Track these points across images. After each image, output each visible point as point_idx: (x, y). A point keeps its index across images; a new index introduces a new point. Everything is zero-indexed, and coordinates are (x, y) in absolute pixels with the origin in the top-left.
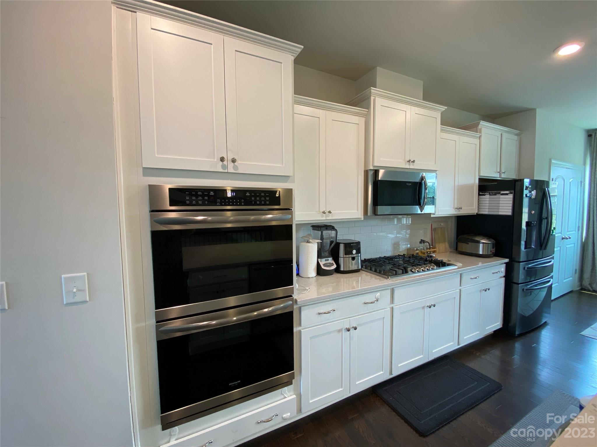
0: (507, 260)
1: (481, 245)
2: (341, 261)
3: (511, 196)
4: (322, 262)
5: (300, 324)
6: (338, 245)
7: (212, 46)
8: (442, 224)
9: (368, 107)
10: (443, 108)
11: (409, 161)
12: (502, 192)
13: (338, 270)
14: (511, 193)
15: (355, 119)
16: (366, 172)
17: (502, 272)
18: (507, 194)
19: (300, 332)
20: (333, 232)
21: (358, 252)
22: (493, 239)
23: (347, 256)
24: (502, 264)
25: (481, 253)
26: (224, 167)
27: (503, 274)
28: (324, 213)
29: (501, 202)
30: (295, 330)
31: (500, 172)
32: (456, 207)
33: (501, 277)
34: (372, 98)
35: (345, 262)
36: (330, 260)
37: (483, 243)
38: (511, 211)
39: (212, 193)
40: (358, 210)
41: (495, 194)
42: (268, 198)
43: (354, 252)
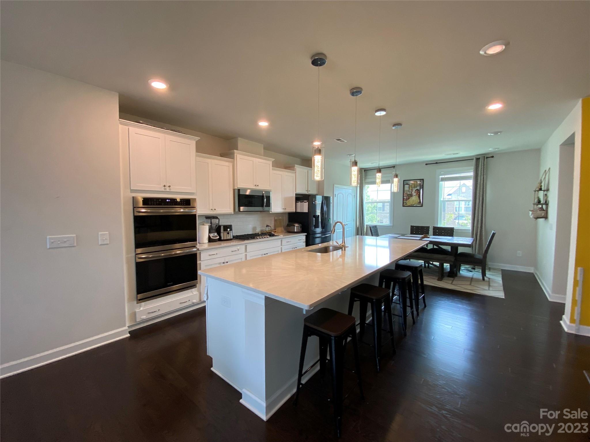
0: (306, 234)
1: (295, 227)
2: (222, 235)
3: (307, 203)
4: (212, 235)
5: (200, 260)
6: (220, 227)
7: (160, 139)
8: (280, 217)
9: (233, 158)
10: (273, 160)
11: (256, 185)
12: (305, 201)
13: (220, 240)
14: (307, 202)
15: (227, 164)
16: (234, 190)
17: (304, 240)
18: (306, 202)
19: (200, 264)
20: (217, 220)
21: (231, 230)
22: (301, 224)
23: (225, 232)
24: (304, 235)
25: (295, 231)
26: (165, 189)
27: (305, 241)
28: (212, 210)
29: (304, 206)
30: (198, 262)
31: (307, 191)
32: (283, 208)
33: (304, 242)
34: (235, 154)
35: (224, 235)
36: (216, 234)
37: (296, 226)
38: (307, 210)
39: (160, 200)
40: (230, 208)
41: (302, 202)
42: (185, 202)
43: (229, 230)
